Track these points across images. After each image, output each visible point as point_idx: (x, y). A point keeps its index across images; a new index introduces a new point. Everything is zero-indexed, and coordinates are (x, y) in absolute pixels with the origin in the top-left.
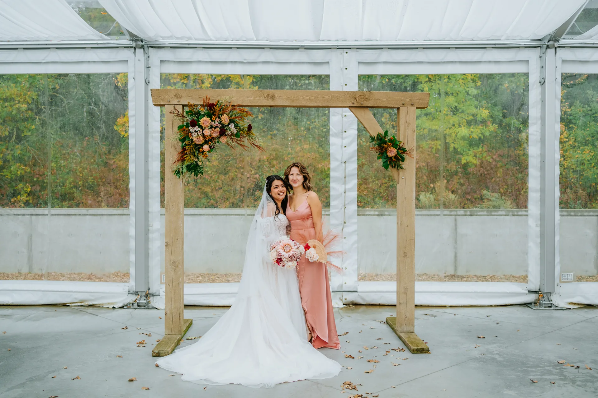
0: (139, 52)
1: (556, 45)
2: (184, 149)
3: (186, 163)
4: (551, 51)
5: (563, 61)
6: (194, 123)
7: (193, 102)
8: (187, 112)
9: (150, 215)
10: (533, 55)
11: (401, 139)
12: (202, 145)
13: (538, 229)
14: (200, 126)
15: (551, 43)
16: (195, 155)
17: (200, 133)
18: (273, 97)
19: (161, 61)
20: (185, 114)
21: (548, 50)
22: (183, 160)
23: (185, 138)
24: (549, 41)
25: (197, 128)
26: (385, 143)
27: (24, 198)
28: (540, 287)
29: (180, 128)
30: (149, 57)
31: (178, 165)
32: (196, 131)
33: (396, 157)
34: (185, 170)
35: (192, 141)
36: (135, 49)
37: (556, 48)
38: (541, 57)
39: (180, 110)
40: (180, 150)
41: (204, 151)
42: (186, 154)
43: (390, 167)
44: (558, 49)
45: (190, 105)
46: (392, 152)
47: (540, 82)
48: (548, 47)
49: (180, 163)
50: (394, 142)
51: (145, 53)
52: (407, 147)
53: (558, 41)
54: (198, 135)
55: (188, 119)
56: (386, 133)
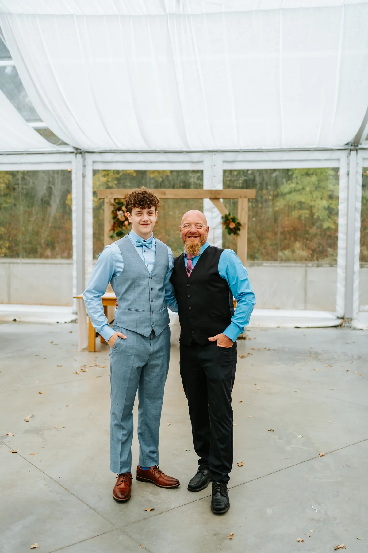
0: (79, 156)
1: (357, 148)
2: (114, 223)
3: (116, 232)
4: (353, 153)
5: (364, 159)
6: (119, 209)
7: (119, 197)
8: (116, 203)
9: (86, 264)
10: (343, 155)
11: (239, 217)
12: (124, 222)
13: (344, 275)
14: (122, 211)
15: (352, 147)
16: (119, 227)
17: (122, 215)
18: (165, 194)
19: (94, 162)
20: (115, 204)
21: (352, 152)
22: (113, 229)
23: (115, 217)
24: (352, 146)
25: (121, 212)
26: (228, 220)
27: (4, 250)
28: (344, 314)
29: (113, 212)
30: (85, 159)
31: (111, 233)
32: (120, 214)
33: (234, 228)
34: (115, 235)
35: (118, 219)
36: (76, 154)
37: (357, 151)
38: (348, 156)
39: (113, 201)
40: (112, 223)
41: (125, 225)
42: (115, 226)
43: (232, 234)
44: (359, 151)
45: (118, 199)
46: (232, 226)
47: (347, 174)
48: (351, 150)
49: (112, 232)
50: (234, 220)
51: (82, 157)
52: (242, 223)
53: (358, 146)
54: (121, 216)
55: (117, 206)
56: (229, 214)
